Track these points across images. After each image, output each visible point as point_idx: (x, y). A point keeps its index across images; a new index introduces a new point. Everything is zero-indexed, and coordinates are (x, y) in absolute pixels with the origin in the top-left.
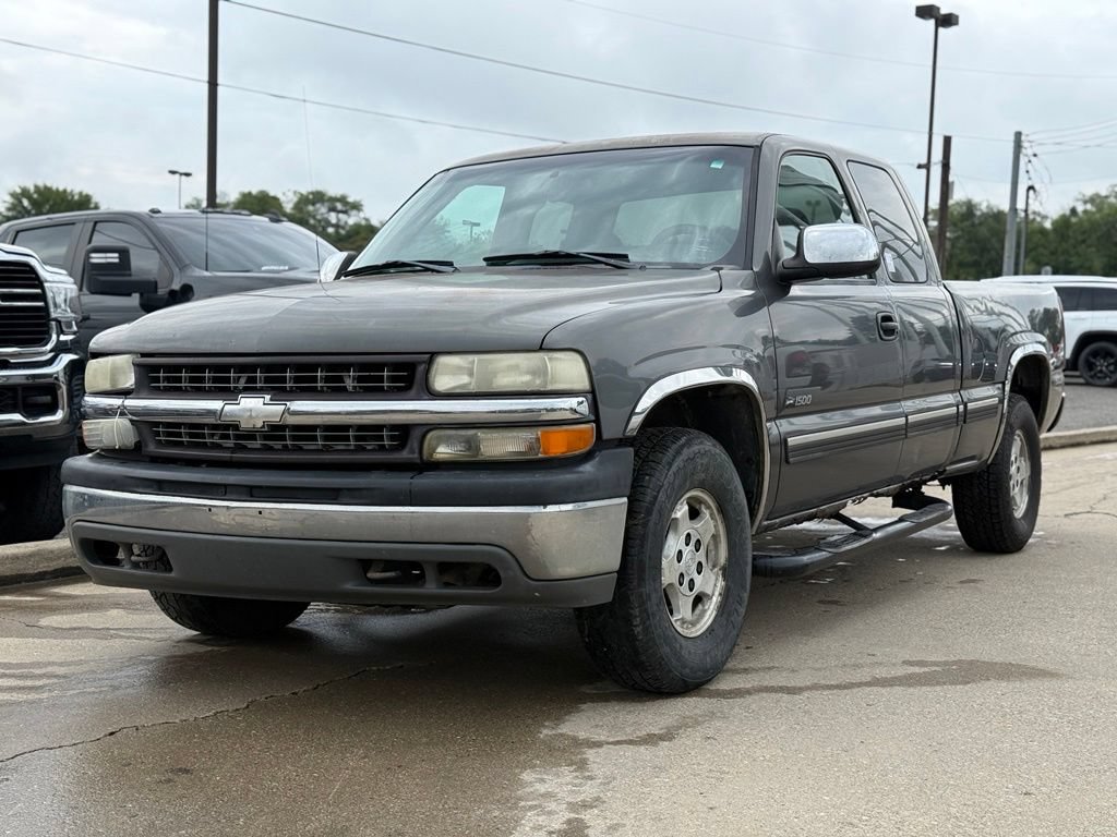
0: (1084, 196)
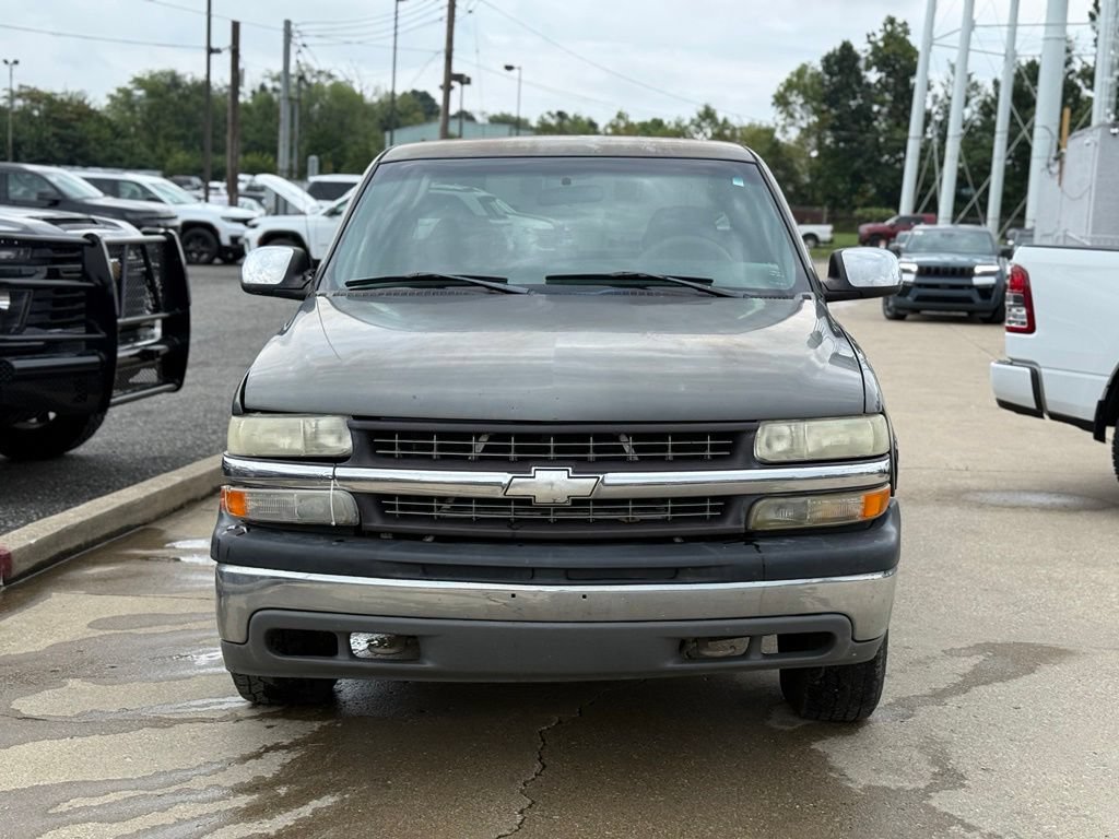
0: (271, 73)
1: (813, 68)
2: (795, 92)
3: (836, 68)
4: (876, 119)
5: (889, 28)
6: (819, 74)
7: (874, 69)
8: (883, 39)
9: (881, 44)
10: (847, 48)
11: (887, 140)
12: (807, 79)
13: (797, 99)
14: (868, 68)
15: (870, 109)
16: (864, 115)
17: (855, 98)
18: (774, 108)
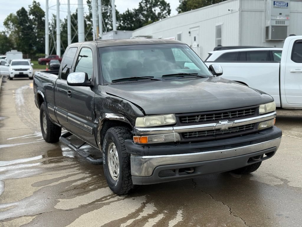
1: (14, 15)
2: (10, 21)
3: (21, 15)
4: (34, 29)
5: (34, 4)
6: (16, 16)
7: (32, 15)
8: (33, 7)
9: (33, 8)
10: (23, 9)
11: (38, 35)
12: (13, 17)
13: (11, 24)
14: (30, 15)
15: (32, 26)
16: (30, 28)
17: (27, 23)
18: (4, 26)
